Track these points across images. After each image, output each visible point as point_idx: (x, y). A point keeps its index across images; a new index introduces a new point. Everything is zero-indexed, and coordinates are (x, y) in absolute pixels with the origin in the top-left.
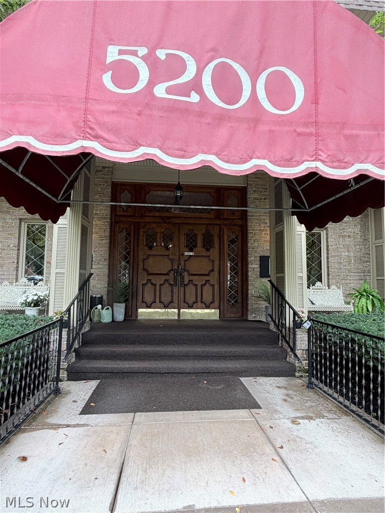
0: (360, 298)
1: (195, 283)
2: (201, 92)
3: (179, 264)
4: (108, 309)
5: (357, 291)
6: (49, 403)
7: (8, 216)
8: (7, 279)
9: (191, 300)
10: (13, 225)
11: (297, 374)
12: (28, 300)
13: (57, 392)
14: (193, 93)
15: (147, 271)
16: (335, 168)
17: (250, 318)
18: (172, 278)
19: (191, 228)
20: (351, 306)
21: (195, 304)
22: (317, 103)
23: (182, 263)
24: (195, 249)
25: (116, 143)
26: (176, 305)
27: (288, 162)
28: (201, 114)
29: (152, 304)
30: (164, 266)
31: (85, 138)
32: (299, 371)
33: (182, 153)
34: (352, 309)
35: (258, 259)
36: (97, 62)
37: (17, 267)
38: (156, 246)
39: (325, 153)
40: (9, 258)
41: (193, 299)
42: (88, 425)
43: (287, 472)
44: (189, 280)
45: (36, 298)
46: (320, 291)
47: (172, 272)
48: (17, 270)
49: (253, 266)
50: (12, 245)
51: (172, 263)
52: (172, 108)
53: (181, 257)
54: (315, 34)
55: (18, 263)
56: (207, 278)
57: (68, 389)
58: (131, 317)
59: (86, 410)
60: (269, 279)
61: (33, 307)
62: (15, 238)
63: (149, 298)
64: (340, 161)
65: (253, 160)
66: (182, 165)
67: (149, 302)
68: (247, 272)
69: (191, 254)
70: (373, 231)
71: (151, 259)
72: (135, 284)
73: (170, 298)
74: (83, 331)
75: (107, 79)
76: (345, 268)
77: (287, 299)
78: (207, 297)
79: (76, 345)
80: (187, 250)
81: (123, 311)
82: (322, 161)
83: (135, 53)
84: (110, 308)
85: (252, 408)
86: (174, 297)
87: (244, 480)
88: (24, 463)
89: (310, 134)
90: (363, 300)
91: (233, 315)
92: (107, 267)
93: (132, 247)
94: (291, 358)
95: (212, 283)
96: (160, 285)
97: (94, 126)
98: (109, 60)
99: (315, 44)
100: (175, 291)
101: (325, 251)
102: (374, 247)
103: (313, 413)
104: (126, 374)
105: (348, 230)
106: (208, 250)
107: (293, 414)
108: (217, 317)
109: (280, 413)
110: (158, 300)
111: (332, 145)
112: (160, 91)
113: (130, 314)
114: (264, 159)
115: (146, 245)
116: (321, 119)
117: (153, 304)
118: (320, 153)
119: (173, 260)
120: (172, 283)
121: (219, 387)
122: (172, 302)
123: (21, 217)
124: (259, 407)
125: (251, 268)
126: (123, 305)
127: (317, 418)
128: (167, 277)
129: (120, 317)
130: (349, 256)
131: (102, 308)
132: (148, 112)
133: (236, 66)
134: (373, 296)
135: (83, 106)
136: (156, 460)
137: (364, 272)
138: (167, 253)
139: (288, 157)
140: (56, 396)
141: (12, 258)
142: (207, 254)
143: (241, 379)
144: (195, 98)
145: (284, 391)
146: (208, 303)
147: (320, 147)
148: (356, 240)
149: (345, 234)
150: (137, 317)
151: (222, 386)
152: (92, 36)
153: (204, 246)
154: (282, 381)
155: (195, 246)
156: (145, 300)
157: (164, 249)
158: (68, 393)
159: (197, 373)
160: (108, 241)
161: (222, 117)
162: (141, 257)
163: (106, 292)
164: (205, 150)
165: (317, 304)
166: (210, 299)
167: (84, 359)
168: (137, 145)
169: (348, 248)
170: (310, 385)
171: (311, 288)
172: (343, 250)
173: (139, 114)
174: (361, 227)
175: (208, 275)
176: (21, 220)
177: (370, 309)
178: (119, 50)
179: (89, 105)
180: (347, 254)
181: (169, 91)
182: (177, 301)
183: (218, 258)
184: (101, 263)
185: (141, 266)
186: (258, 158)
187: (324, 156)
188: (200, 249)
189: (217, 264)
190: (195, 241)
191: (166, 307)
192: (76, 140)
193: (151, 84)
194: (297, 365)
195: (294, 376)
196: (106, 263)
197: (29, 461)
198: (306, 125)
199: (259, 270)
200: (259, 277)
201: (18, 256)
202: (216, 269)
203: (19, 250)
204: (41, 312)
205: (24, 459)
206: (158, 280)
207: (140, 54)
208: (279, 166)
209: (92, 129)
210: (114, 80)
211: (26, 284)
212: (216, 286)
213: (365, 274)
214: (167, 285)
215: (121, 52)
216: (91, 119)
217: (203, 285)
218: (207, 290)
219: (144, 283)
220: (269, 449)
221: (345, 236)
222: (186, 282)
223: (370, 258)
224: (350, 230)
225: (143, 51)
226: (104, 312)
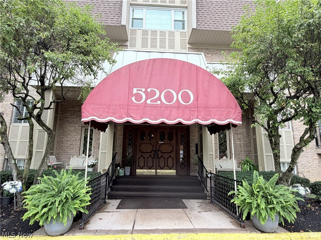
0: (244, 165)
1: (164, 157)
2: (161, 101)
3: (156, 148)
4: (122, 169)
5: (243, 161)
6: (103, 206)
7: (77, 125)
8: (76, 155)
9: (162, 165)
10: (79, 129)
11: (207, 198)
12: (89, 165)
13: (105, 202)
14: (158, 101)
15: (141, 151)
16: (204, 121)
17: (191, 174)
18: (153, 154)
19: (162, 130)
20: (240, 168)
21: (164, 167)
22: (197, 101)
23: (158, 147)
24: (164, 140)
25: (136, 118)
26: (155, 168)
27: (189, 119)
28: (161, 107)
30: (149, 148)
31: (128, 117)
32: (208, 197)
33: (155, 119)
34: (240, 170)
35: (195, 145)
36: (130, 94)
37: (80, 149)
38: (145, 139)
40: (76, 145)
41: (163, 165)
42: (120, 212)
43: (191, 223)
45: (92, 163)
46: (225, 161)
47: (153, 151)
48: (80, 151)
49: (193, 149)
50: (78, 139)
51: (153, 147)
52: (152, 106)
53: (157, 144)
54: (197, 79)
55: (80, 147)
56: (170, 154)
58: (133, 173)
59: (118, 208)
60: (198, 155)
61: (91, 167)
62: (79, 135)
64: (205, 119)
66: (155, 123)
67: (142, 166)
68: (189, 151)
69: (162, 142)
70: (252, 131)
71: (143, 145)
72: (135, 158)
73: (152, 165)
74: (113, 179)
75: (133, 99)
76: (239, 149)
77: (204, 165)
78: (170, 164)
79: (111, 185)
80: (160, 140)
81: (129, 170)
82: (200, 119)
83: (141, 90)
85: (184, 208)
86: (154, 164)
87: (175, 224)
89: (195, 111)
90: (246, 166)
91: (183, 173)
93: (134, 139)
94: (205, 192)
95: (172, 157)
96: (147, 158)
97: (130, 113)
98: (134, 93)
99: (197, 82)
100: (154, 161)
101: (229, 141)
102: (253, 139)
104: (132, 197)
105: (239, 131)
106: (170, 141)
107: (200, 210)
108: (175, 174)
109: (195, 210)
110: (146, 165)
111: (203, 114)
112: (149, 102)
113: (132, 172)
114: (181, 118)
115: (140, 138)
116: (199, 106)
117: (144, 167)
118: (199, 116)
119: (153, 146)
120: (153, 157)
121: (172, 202)
122: (153, 166)
123: (82, 125)
124: (187, 208)
125: (191, 149)
126: (129, 168)
127: (209, 211)
128: (150, 154)
129: (128, 173)
130: (240, 144)
131: (120, 169)
132: (145, 108)
133: (172, 91)
134: (250, 163)
135: (127, 108)
136: (146, 220)
137: (248, 151)
138: (150, 142)
139: (188, 118)
140: (105, 204)
141: (78, 144)
142: (170, 142)
143: (182, 200)
144: (159, 102)
145: (200, 204)
146: (170, 167)
147: (199, 114)
148: (244, 136)
149: (238, 132)
150: (136, 173)
151: (174, 202)
152: (129, 85)
153: (168, 139)
154: (200, 201)
155: (164, 139)
156: (140, 165)
157: (149, 140)
158: (109, 203)
159: (164, 197)
160: (122, 136)
161: (167, 107)
162: (138, 144)
163: (121, 161)
164: (162, 117)
165: (223, 167)
167: (114, 191)
168: (142, 118)
169: (240, 139)
170: (212, 202)
171: (221, 159)
172: (237, 140)
173: (143, 109)
174: (246, 129)
175: (170, 153)
176: (82, 127)
177: (249, 170)
178: (137, 90)
179: (129, 107)
180: (239, 142)
181: (151, 101)
182: (155, 166)
183: (175, 144)
184: (119, 147)
185: (138, 149)
186: (179, 118)
187: (200, 117)
188: (166, 140)
189: (175, 147)
190: (164, 136)
191: (150, 169)
192: (125, 118)
193: (146, 100)
194: (207, 194)
195: (206, 199)
196: (122, 147)
197: (103, 219)
198: (194, 108)
199: (195, 150)
200: (195, 154)
201: (80, 144)
202: (174, 150)
203: (81, 141)
204: (94, 170)
205: (101, 219)
206: (146, 156)
207: (143, 91)
208: (186, 121)
209: (129, 114)
210: (135, 99)
211: (84, 157)
212: (175, 159)
213: (249, 153)
214: (150, 158)
216: (129, 112)
217: (168, 158)
218: (170, 160)
219: (140, 156)
220: (187, 218)
221: (238, 134)
222: (160, 156)
223: (251, 144)
224: (241, 130)
225: (144, 90)
226: (121, 171)
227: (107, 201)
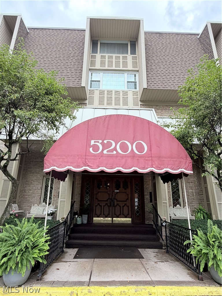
0: (198, 213)
1: (119, 205)
2: (116, 151)
3: (112, 196)
4: (80, 217)
5: (197, 209)
6: (61, 255)
7: (39, 175)
8: (36, 203)
9: (118, 214)
10: (40, 178)
11: (163, 248)
12: (49, 213)
13: (63, 252)
15: (98, 199)
16: (158, 170)
17: (147, 222)
18: (109, 202)
19: (118, 179)
20: (194, 217)
21: (120, 216)
22: (151, 151)
23: (114, 195)
24: (119, 189)
25: (93, 167)
26: (111, 216)
28: (117, 157)
29: (99, 215)
30: (105, 197)
31: (85, 166)
32: (164, 246)
33: (111, 168)
34: (194, 218)
35: (149, 193)
36: (88, 145)
37: (41, 198)
38: (102, 187)
39: (155, 165)
42: (77, 262)
43: (147, 274)
44: (117, 204)
45: (52, 212)
46: (179, 209)
47: (109, 200)
48: (40, 199)
49: (147, 197)
50: (39, 188)
51: (109, 195)
52: (108, 156)
53: (113, 192)
55: (41, 196)
56: (125, 203)
57: (66, 251)
58: (90, 222)
59: (75, 257)
60: (152, 203)
61: (51, 216)
62: (41, 184)
63: (98, 212)
64: (159, 168)
65: (133, 168)
66: (112, 171)
68: (144, 199)
69: (118, 191)
70: (203, 180)
71: (99, 194)
72: (92, 206)
73: (108, 213)
74: (71, 227)
75: (91, 149)
76: (191, 197)
77: (158, 213)
78: (126, 212)
79: (69, 233)
80: (116, 189)
81: (87, 218)
82: (154, 168)
83: (98, 142)
84: (81, 217)
85: (140, 258)
86: (110, 212)
87: (132, 276)
88: (58, 270)
89: (150, 160)
90: (199, 214)
91: (138, 221)
92: (80, 197)
93: (91, 188)
94: (161, 241)
95: (127, 205)
96: (104, 206)
98: (92, 144)
99: (150, 135)
100: (110, 209)
101: (181, 189)
102: (204, 188)
103: (165, 260)
104: (90, 246)
106: (125, 189)
107: (156, 261)
108: (130, 222)
109: (151, 260)
110: (102, 213)
111: (157, 163)
112: (105, 152)
113: (89, 220)
115: (97, 187)
116: (153, 155)
118: (153, 165)
120: (109, 205)
121: (128, 252)
123: (44, 175)
124: (144, 258)
125: (146, 198)
126: (87, 216)
127: (165, 262)
128: (107, 202)
129: (85, 222)
131: (78, 217)
132: (102, 158)
133: (127, 142)
134: (203, 212)
136: (103, 271)
138: (107, 191)
139: (144, 167)
140: (63, 253)
141: (39, 193)
142: (125, 191)
143: (138, 249)
144: (115, 152)
145: (156, 254)
146: (126, 215)
147: (153, 163)
148: (195, 184)
150: (93, 222)
151: (130, 251)
152: (87, 137)
153: (123, 188)
154: (156, 250)
155: (120, 187)
156: (97, 213)
157: (105, 189)
159: (120, 246)
160: (80, 185)
161: (123, 157)
162: (95, 193)
163: (79, 209)
164: (118, 166)
165: (177, 216)
166: (127, 213)
167: (72, 239)
168: (99, 167)
169: (192, 188)
170: (167, 252)
171: (174, 207)
172: (189, 189)
173: (99, 159)
174: (197, 178)
175: (126, 201)
176: (44, 176)
177: (202, 218)
179: (86, 157)
180: (191, 191)
181: (107, 152)
182: (111, 214)
183: (130, 193)
184: (77, 196)
185: (95, 197)
186: (135, 167)
187: (154, 166)
188: (121, 189)
189: (130, 196)
190: (120, 185)
191: (106, 217)
192: (83, 167)
193: (103, 150)
194: (163, 243)
195: (162, 248)
196: (80, 196)
197: (60, 270)
198: (148, 157)
199: (150, 199)
200: (149, 202)
201: (41, 192)
202: (129, 198)
203: (42, 189)
204: (53, 218)
205: (58, 269)
206: (103, 204)
207: (100, 142)
208: (141, 169)
209: (87, 163)
210: (93, 150)
211: (45, 205)
212: (130, 207)
213: (202, 201)
214: (107, 206)
215: (95, 142)
216: (87, 161)
217: (123, 206)
218: (126, 208)
219: (96, 205)
220: (143, 269)
221: (190, 182)
222: (115, 205)
223: (203, 193)
224: (192, 179)
225: (100, 141)
226: (78, 219)
227: (65, 250)
